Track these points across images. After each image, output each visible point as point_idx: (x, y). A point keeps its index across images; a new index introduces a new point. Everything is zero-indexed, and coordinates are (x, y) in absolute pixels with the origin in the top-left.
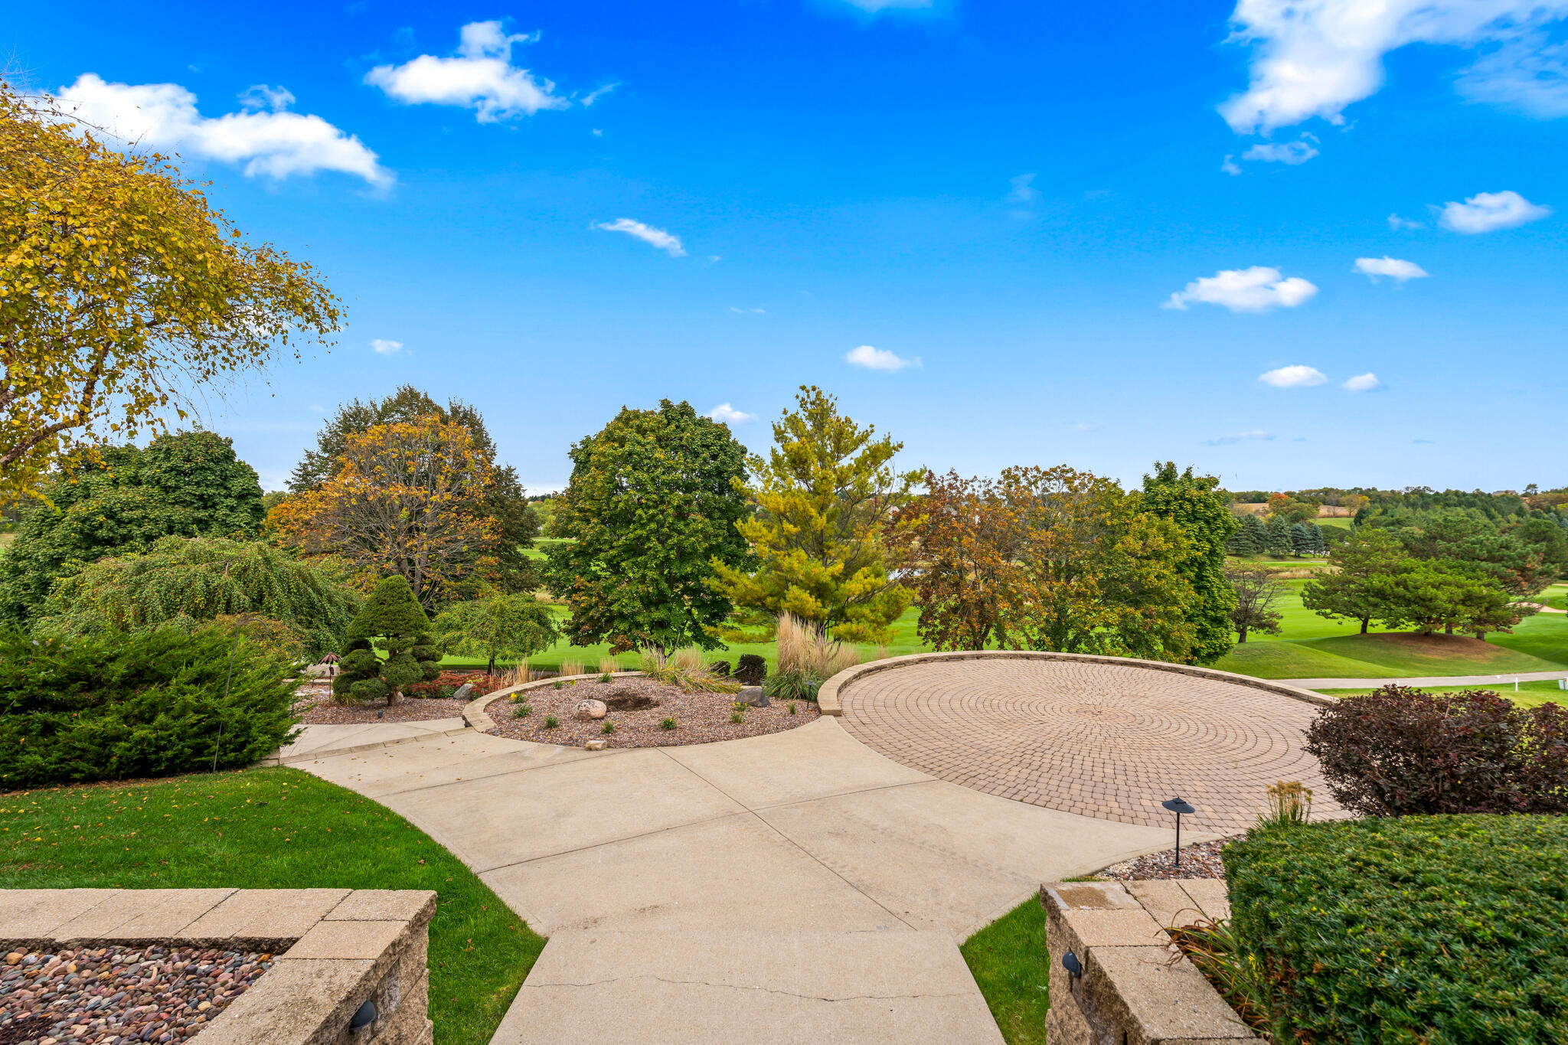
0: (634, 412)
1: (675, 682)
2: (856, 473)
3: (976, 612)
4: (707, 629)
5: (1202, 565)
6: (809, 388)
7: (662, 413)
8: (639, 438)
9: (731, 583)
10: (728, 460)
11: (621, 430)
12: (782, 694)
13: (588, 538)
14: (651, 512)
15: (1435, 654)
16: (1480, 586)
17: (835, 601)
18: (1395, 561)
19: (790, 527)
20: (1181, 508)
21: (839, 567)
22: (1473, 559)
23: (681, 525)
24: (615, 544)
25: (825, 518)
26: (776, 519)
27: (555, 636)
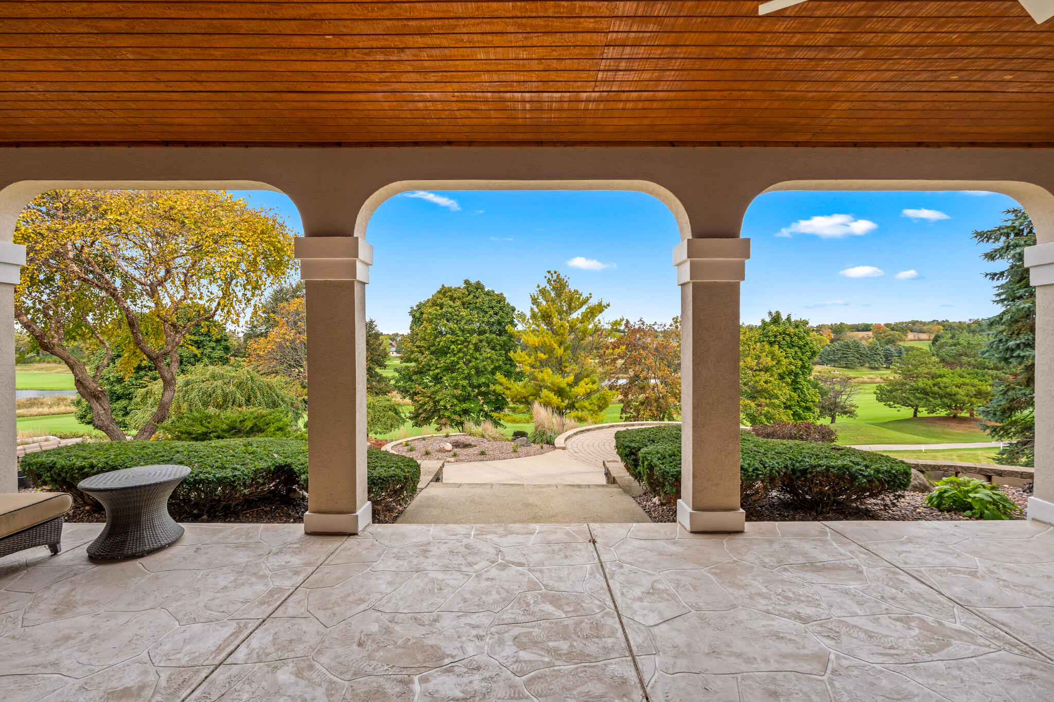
0: (449, 288)
1: (483, 436)
2: (581, 322)
3: (655, 404)
4: (494, 414)
5: (796, 375)
6: (552, 272)
7: (465, 288)
8: (451, 303)
9: (508, 389)
10: (504, 315)
11: (441, 299)
12: (537, 441)
13: (423, 363)
14: (459, 346)
15: (958, 429)
16: (986, 386)
17: (570, 398)
18: (934, 370)
19: (542, 356)
20: (784, 339)
21: (571, 378)
22: (984, 368)
23: (477, 355)
24: (439, 366)
25: (562, 349)
26: (533, 350)
27: (404, 421)
